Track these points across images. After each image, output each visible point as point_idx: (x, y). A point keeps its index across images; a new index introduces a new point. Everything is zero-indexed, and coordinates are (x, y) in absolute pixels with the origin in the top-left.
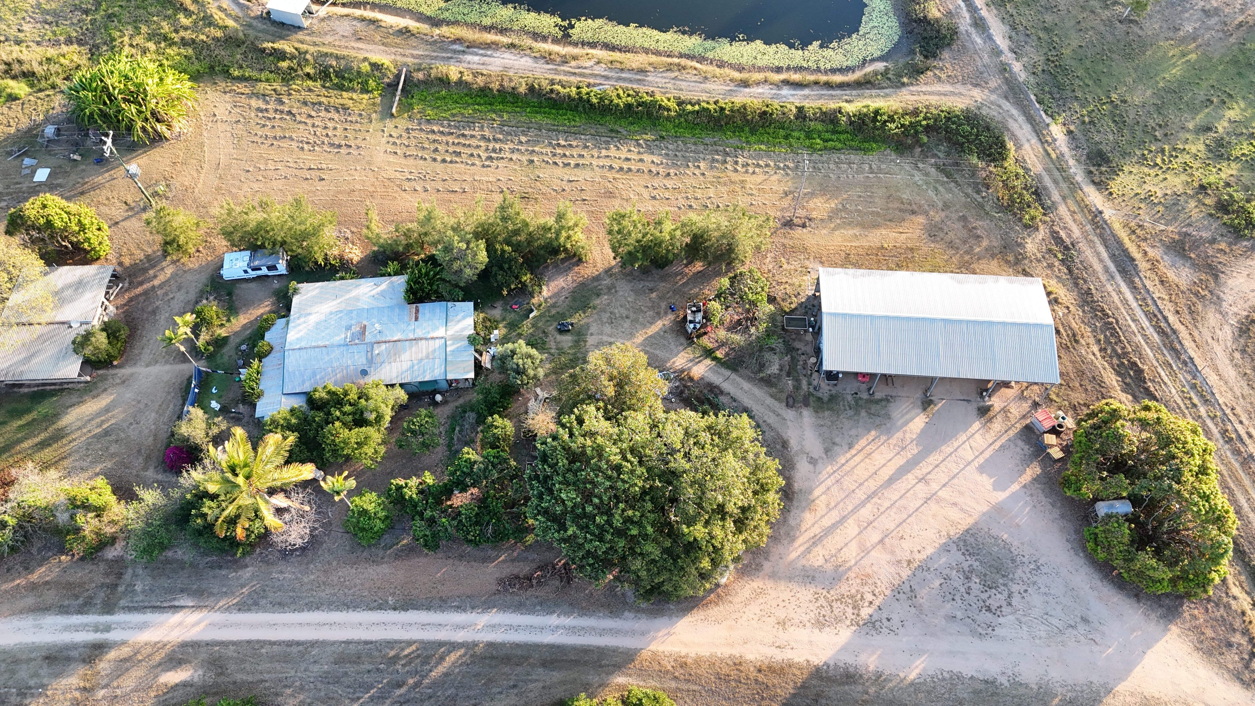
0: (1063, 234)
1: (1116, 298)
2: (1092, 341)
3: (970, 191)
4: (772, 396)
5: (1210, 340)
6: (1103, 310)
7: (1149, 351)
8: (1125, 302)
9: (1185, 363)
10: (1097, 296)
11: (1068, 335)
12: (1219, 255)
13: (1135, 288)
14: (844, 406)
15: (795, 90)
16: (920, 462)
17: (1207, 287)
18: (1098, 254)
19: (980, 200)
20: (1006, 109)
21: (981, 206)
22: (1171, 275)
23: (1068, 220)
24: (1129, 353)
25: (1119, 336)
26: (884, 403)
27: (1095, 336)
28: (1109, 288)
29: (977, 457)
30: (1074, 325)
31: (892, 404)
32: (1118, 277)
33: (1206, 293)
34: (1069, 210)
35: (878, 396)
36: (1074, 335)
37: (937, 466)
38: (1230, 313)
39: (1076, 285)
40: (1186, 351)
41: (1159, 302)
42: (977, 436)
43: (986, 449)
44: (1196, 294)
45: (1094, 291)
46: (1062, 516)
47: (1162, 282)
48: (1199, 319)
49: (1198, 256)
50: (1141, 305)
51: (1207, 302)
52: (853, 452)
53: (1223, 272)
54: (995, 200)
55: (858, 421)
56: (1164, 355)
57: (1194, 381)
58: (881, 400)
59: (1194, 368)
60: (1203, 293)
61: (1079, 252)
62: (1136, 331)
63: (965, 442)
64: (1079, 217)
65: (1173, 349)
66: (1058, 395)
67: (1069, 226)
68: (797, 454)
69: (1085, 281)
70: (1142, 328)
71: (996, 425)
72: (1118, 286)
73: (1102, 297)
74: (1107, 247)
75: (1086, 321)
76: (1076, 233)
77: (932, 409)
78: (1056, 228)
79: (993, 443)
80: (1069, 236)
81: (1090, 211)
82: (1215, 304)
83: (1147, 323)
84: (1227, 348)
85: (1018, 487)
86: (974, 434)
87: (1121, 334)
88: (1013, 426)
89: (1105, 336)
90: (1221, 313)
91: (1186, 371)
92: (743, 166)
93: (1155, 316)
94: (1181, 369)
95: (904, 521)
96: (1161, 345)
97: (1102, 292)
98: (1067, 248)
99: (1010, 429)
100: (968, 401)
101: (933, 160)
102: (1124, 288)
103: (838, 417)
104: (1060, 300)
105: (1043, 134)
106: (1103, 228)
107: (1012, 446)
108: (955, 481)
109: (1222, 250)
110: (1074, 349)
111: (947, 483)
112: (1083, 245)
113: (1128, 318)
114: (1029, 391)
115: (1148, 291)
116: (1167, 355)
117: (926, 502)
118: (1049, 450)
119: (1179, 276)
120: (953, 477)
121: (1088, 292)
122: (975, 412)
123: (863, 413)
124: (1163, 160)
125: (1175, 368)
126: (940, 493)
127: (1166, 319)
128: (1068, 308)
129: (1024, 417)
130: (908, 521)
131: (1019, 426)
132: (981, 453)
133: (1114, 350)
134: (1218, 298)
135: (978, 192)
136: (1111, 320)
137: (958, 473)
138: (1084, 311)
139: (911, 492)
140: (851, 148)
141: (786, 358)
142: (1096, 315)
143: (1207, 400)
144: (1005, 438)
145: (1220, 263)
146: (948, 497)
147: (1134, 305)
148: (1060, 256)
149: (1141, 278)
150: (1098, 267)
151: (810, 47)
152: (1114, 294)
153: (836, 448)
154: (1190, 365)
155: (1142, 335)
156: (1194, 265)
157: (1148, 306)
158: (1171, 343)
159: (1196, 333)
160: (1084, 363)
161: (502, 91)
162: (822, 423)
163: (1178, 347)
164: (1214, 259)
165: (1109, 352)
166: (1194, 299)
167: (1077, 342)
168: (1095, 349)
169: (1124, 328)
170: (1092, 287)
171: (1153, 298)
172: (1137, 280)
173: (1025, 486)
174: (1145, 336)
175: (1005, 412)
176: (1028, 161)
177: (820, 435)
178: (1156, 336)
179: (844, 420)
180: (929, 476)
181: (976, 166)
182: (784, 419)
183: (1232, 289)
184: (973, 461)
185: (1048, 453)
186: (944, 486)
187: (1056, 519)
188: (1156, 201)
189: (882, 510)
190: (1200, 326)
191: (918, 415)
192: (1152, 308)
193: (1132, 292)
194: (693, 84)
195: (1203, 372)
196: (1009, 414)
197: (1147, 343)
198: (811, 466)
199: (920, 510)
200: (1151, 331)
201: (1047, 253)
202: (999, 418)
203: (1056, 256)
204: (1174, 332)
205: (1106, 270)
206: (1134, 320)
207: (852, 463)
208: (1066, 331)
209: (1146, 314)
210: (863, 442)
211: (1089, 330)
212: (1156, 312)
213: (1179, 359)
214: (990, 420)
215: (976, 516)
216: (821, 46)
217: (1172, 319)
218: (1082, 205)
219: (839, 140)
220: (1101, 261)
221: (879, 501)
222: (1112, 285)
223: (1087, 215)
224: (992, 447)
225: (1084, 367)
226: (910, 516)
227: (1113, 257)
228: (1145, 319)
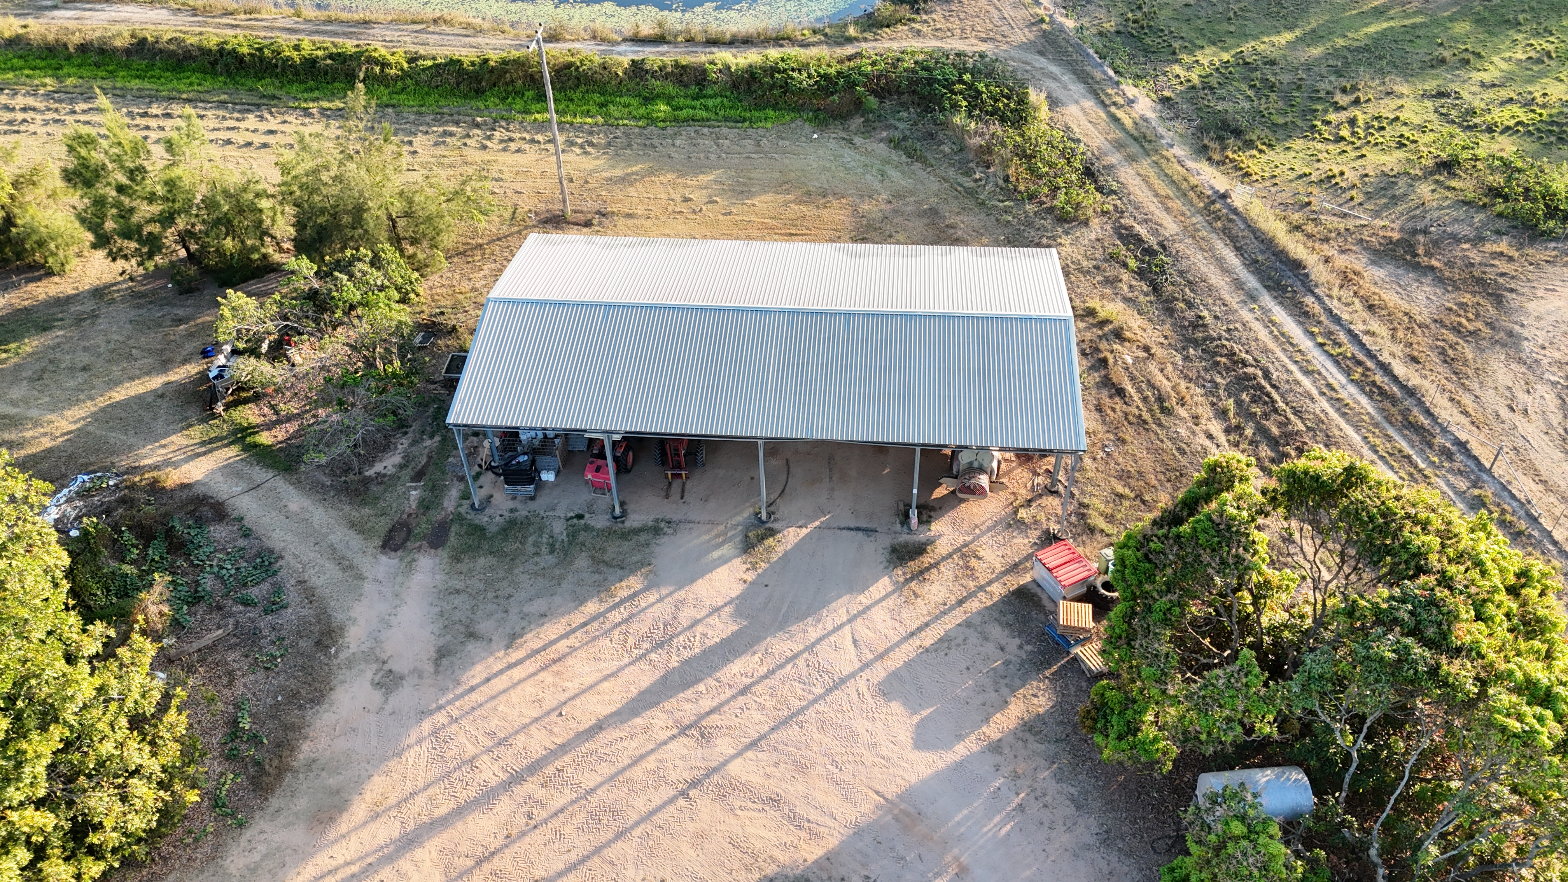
0: (1141, 230)
1: (1263, 334)
2: (1205, 412)
4: (352, 525)
5: (1504, 413)
6: (1231, 354)
7: (1349, 431)
8: (1284, 340)
9: (1448, 455)
10: (1216, 329)
12: (1496, 262)
13: (1306, 314)
14: (536, 544)
16: (698, 681)
17: (1477, 315)
18: (1220, 262)
19: (972, 184)
21: (971, 193)
22: (1391, 298)
23: (1152, 208)
24: (1298, 433)
25: (1273, 402)
26: (643, 537)
27: (1213, 404)
28: (1245, 314)
29: (866, 666)
30: (1159, 379)
31: (664, 540)
32: (1267, 300)
33: (1479, 325)
34: (1157, 195)
35: (634, 520)
36: (1160, 399)
37: (744, 691)
38: (1545, 361)
39: (1170, 311)
40: (1445, 431)
41: (1366, 339)
42: (879, 614)
43: (897, 645)
44: (1456, 329)
45: (1209, 320)
46: (1107, 839)
47: (1371, 308)
48: (1470, 372)
49: (1450, 264)
50: (1321, 345)
51: (1484, 343)
52: (516, 655)
53: (1512, 290)
54: (1001, 182)
55: (561, 578)
56: (1389, 438)
57: (1476, 492)
58: (637, 531)
59: (1471, 463)
60: (1471, 328)
61: (1177, 258)
62: (1315, 392)
63: (842, 626)
64: (1177, 204)
65: (1410, 426)
66: (1110, 518)
67: (1155, 218)
68: (350, 663)
69: (1190, 305)
70: (1329, 386)
71: (935, 588)
72: (1266, 311)
73: (1229, 330)
74: (1238, 249)
75: (1193, 374)
76: (1170, 227)
77: (769, 549)
78: (1127, 221)
79: (920, 629)
80: (1155, 233)
81: (1200, 195)
82: (1503, 345)
83: (1343, 379)
84: (1550, 425)
85: (975, 748)
86: (868, 608)
88: (981, 588)
89: (1239, 403)
90: (1521, 361)
91: (1451, 471)
93: (1360, 363)
94: (1440, 467)
95: (598, 851)
96: (1379, 418)
97: (1229, 322)
98: (1149, 252)
99: (971, 595)
100: (868, 531)
101: (885, 134)
102: (1280, 314)
103: (510, 570)
104: (1128, 334)
105: (1107, 95)
106: (1231, 221)
107: (974, 638)
108: (792, 732)
109: (1502, 254)
110: (1160, 425)
111: (763, 737)
112: (1185, 247)
113: (1293, 368)
114: (1033, 510)
115: (1337, 320)
116: (1397, 437)
117: (684, 794)
118: (1077, 650)
119: (1411, 300)
120: (785, 722)
121: (1198, 323)
122: (882, 557)
123: (582, 562)
125: (1422, 465)
126: (735, 768)
127: (1386, 368)
128: (1147, 349)
129: (1014, 568)
130: (608, 853)
131: (998, 590)
132: (881, 656)
133: (1262, 430)
134: (1510, 334)
135: (968, 173)
136: (1250, 370)
137: (802, 710)
138: (1186, 358)
139: (651, 763)
141: (428, 443)
142: (1218, 363)
143: (1520, 533)
144: (958, 616)
145: (1503, 275)
146: (756, 779)
147: (1306, 344)
148: (1132, 263)
149: (1318, 298)
150: (1217, 280)
152: (1257, 326)
153: (471, 646)
154: (1459, 457)
155: (1329, 400)
156: (1440, 280)
157: (1340, 345)
158: (1405, 413)
159: (1467, 400)
162: (460, 585)
163: (1423, 419)
164: (1488, 269)
165: (1249, 432)
166: (1452, 337)
167: (1167, 411)
168: (1216, 428)
169: (1284, 387)
170: (1205, 313)
171: (1350, 332)
172: (1309, 300)
173: (996, 747)
174: (1337, 403)
175: (963, 556)
176: (1076, 129)
177: (441, 614)
178: (1364, 401)
179: (524, 577)
180: (715, 719)
181: (963, 130)
182: (361, 577)
183: (1539, 318)
184: (853, 675)
185: (1076, 659)
186: (753, 745)
187: (1088, 847)
188: (1343, 184)
189: (540, 814)
190: (1475, 386)
191: (724, 561)
192: (1350, 349)
193: (1300, 323)
194: (452, 38)
195: (1497, 471)
196: (973, 562)
197: (1344, 415)
198: (377, 696)
199: (657, 819)
200: (1350, 392)
201: (1106, 260)
202: (947, 571)
203: (1125, 265)
204: (1411, 392)
205: (1238, 284)
206: (1307, 373)
207: (499, 683)
208: (1139, 390)
209: (1336, 360)
210: (552, 630)
211: (1199, 391)
212: (1361, 357)
213: (1430, 446)
214: (920, 575)
215: (832, 842)
217: (1400, 369)
218: (1185, 185)
219: (706, 108)
220: (1225, 270)
221: (540, 793)
222: (1252, 310)
223: (1195, 200)
224: (916, 642)
225: (1184, 461)
226: (620, 835)
227: (1253, 265)
228: (1334, 370)
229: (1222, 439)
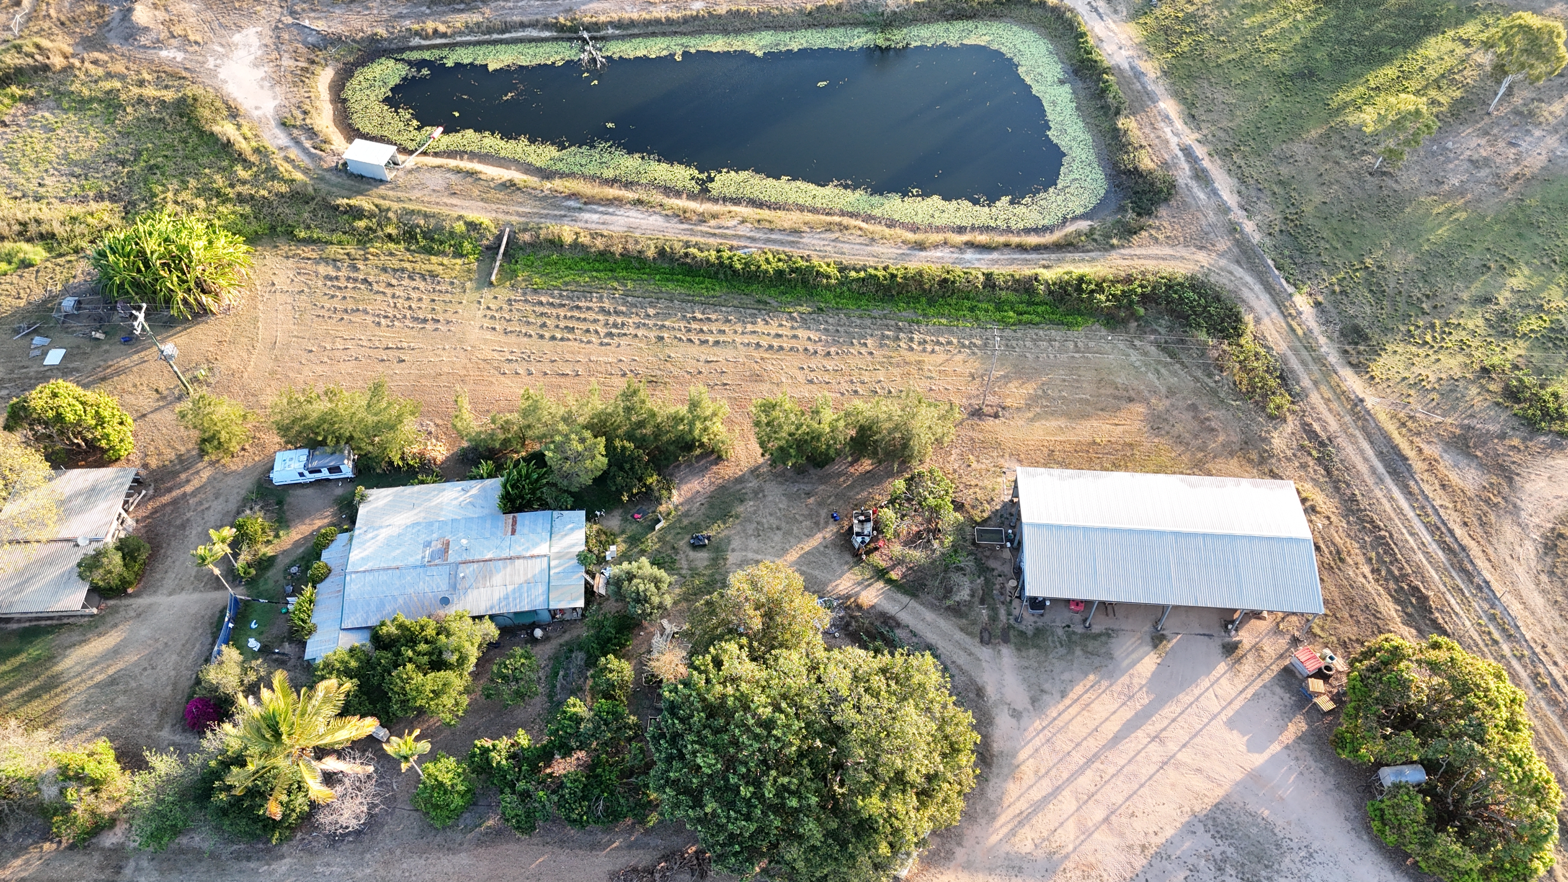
0: (1316, 427)
1: (1388, 506)
2: (1361, 559)
3: (1199, 373)
4: (962, 630)
5: (1508, 559)
6: (1372, 522)
7: (1433, 573)
8: (1400, 511)
9: (1479, 588)
10: (1364, 504)
11: (1331, 553)
12: (1511, 453)
13: (1410, 493)
14: (1053, 642)
15: (980, 253)
16: (1152, 716)
17: (1499, 492)
18: (1362, 452)
19: (1213, 385)
20: (1238, 275)
21: (1214, 392)
22: (1454, 477)
23: (1321, 409)
24: (1408, 575)
25: (1395, 554)
26: (1103, 639)
27: (1364, 554)
28: (1379, 494)
29: (1224, 708)
30: (1337, 539)
31: (1113, 640)
32: (1388, 480)
33: (1500, 499)
34: (1323, 398)
35: (1096, 629)
36: (1338, 552)
37: (1174, 720)
38: (1531, 525)
39: (1337, 489)
40: (1479, 573)
41: (1442, 512)
42: (1223, 681)
43: (1236, 698)
44: (1487, 501)
45: (1359, 498)
46: (1338, 787)
47: (1443, 486)
48: (1493, 532)
49: (1486, 454)
50: (1419, 515)
51: (1501, 512)
52: (1067, 701)
53: (1518, 474)
54: (1231, 385)
55: (1072, 661)
56: (1453, 578)
57: (1492, 611)
58: (1100, 635)
59: (1490, 594)
60: (1495, 501)
61: (1338, 448)
62: (1415, 547)
63: (1208, 689)
64: (1335, 405)
65: (1463, 570)
66: (1322, 628)
67: (1324, 417)
68: (995, 705)
69: (1348, 485)
70: (1423, 543)
71: (1246, 667)
72: (1389, 491)
73: (1370, 504)
74: (1372, 443)
75: (1352, 534)
76: (1333, 425)
77: (1165, 646)
78: (1309, 420)
79: (1244, 690)
80: (1325, 429)
81: (1348, 399)
82: (1511, 514)
83: (1429, 538)
84: (1530, 569)
85: (1279, 748)
86: (1219, 679)
87: (1396, 551)
88: (1268, 667)
89: (1378, 554)
90: (1519, 525)
91: (1481, 598)
92: (920, 343)
93: (1438, 528)
94: (1476, 596)
95: (1135, 793)
96: (1448, 566)
97: (1370, 498)
98: (1322, 444)
99: (1264, 671)
100: (1210, 636)
101: (1153, 337)
102: (1397, 493)
103: (1047, 655)
104: (1318, 509)
105: (1285, 306)
106: (1366, 420)
107: (1268, 694)
108: (1198, 740)
109: (1515, 447)
110: (1340, 569)
111: (1188, 742)
112: (1342, 440)
113: (1404, 531)
114: (1285, 623)
115: (1427, 498)
116: (1456, 577)
117: (1162, 768)
118: (1315, 700)
119: (1464, 479)
120: (1195, 735)
121: (1353, 499)
122: (1219, 650)
123: (1078, 652)
124: (1434, 338)
125: (1467, 595)
126: (1179, 756)
127: (1451, 532)
128: (1328, 518)
129: (1281, 656)
130: (1139, 793)
131: (1276, 669)
132: (1230, 703)
133: (1389, 571)
134: (1515, 506)
135: (1210, 375)
136: (1383, 533)
137: (1201, 730)
138: (1348, 522)
139: (1143, 754)
140: (1052, 322)
141: (979, 581)
142: (1365, 527)
143: (1511, 635)
144: (1259, 684)
145: (1514, 463)
146: (1189, 761)
147: (1411, 514)
148: (1314, 453)
149: (1416, 482)
150: (1363, 468)
151: (998, 204)
152: (1384, 501)
153: (1045, 697)
154: (1486, 590)
155: (1423, 552)
156: (1481, 465)
157: (1428, 516)
158: (1460, 562)
159: (1490, 551)
160: (1353, 588)
161: (626, 255)
162: (1026, 664)
163: (1470, 567)
164: (1506, 458)
165: (1383, 573)
166: (1485, 508)
167: (1342, 560)
168: (1366, 570)
169: (1400, 544)
170: (1357, 492)
171: (1433, 506)
172: (1412, 483)
173: (1287, 747)
174: (1426, 554)
175: (1257, 650)
176: (1269, 339)
177: (1024, 679)
178: (1440, 553)
179: (1054, 661)
180: (1164, 734)
181: (1206, 343)
182: (979, 659)
183: (1530, 495)
184: (1219, 713)
185: (1315, 704)
186: (1184, 746)
187: (1331, 790)
188: (1428, 387)
189: (1107, 777)
190: (1495, 541)
191: (1147, 654)
192: (1434, 519)
193: (1407, 499)
194: (857, 247)
195: (1503, 599)
196: (1262, 653)
197: (1430, 562)
198: (1014, 721)
199: (1154, 779)
200: (1433, 547)
201: (1299, 450)
202: (1250, 658)
203: (1310, 454)
204: (1463, 548)
205: (1373, 471)
206: (1412, 534)
207: (1066, 716)
208: (1328, 547)
209: (1427, 525)
210: (1079, 689)
211: (1357, 545)
212: (1439, 524)
213: (1472, 583)
214: (1239, 660)
215: (1227, 787)
216: (1012, 203)
217: (1459, 532)
218: (1338, 391)
219: (1038, 314)
220: (1366, 460)
221: (1102, 767)
222: (1381, 489)
223: (1345, 403)
224: (1243, 695)
225: (1354, 593)
226: (1142, 786)
227: (1380, 455)
228: (1425, 532)
229: (1370, 576)
